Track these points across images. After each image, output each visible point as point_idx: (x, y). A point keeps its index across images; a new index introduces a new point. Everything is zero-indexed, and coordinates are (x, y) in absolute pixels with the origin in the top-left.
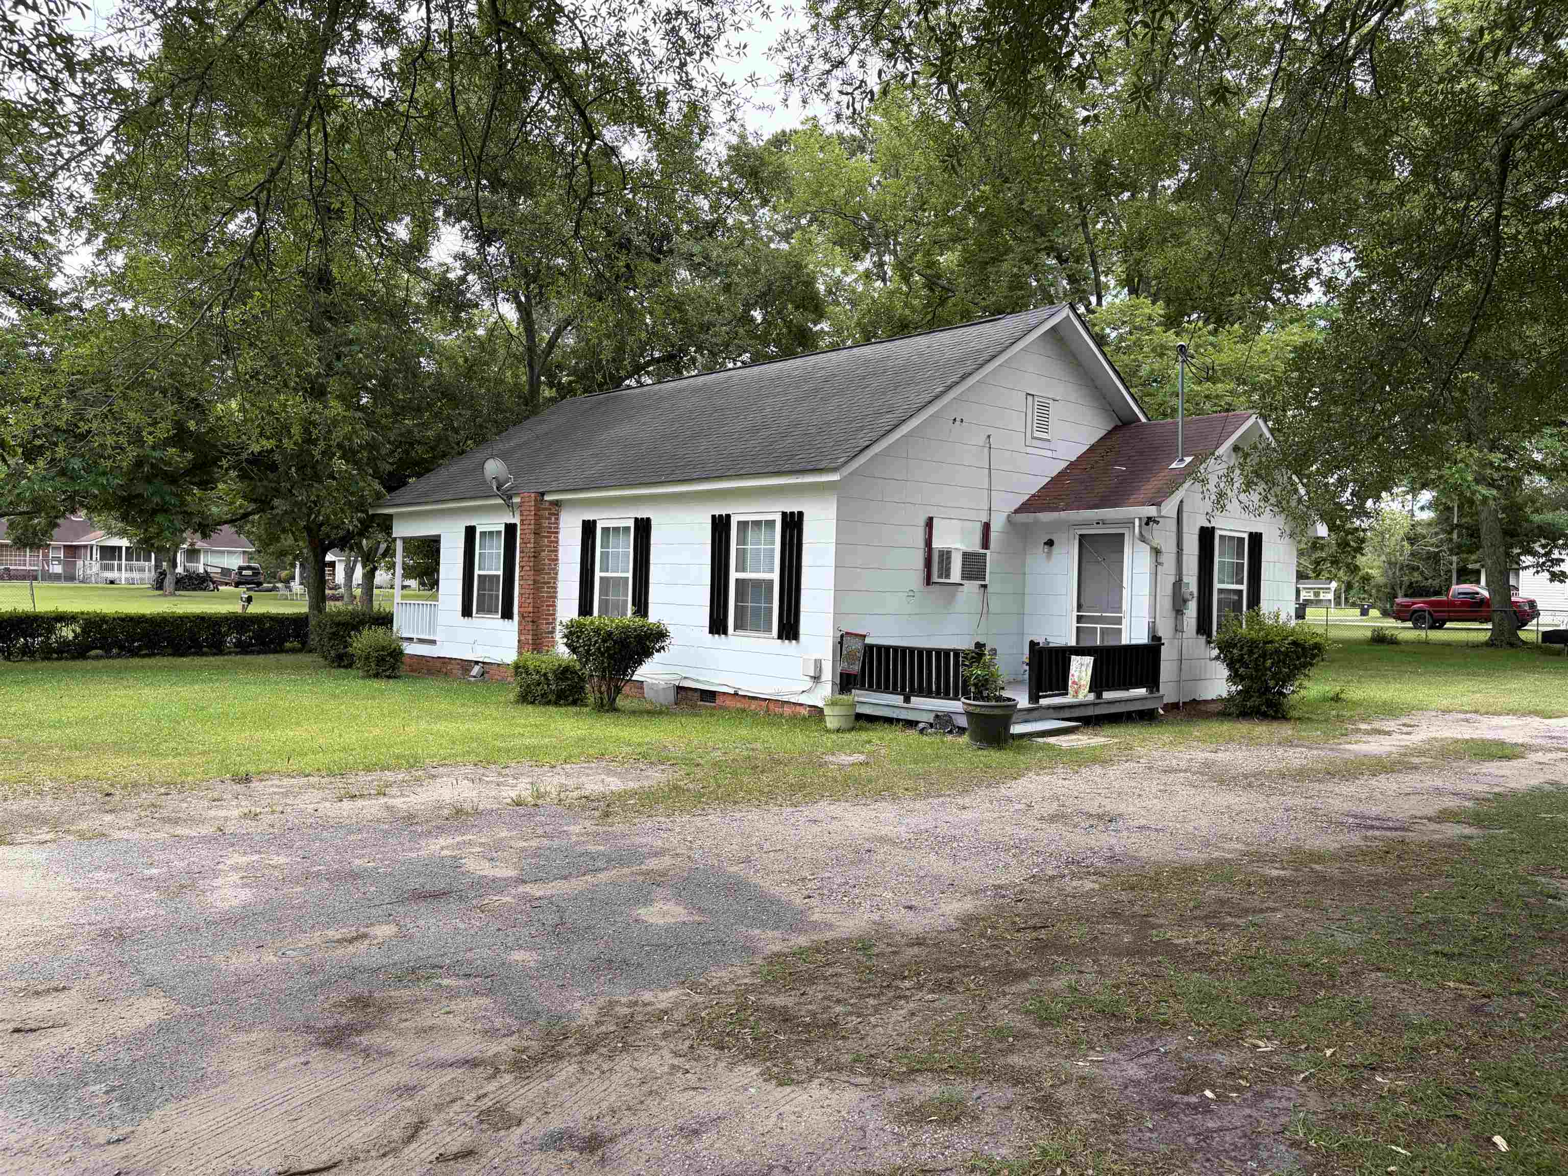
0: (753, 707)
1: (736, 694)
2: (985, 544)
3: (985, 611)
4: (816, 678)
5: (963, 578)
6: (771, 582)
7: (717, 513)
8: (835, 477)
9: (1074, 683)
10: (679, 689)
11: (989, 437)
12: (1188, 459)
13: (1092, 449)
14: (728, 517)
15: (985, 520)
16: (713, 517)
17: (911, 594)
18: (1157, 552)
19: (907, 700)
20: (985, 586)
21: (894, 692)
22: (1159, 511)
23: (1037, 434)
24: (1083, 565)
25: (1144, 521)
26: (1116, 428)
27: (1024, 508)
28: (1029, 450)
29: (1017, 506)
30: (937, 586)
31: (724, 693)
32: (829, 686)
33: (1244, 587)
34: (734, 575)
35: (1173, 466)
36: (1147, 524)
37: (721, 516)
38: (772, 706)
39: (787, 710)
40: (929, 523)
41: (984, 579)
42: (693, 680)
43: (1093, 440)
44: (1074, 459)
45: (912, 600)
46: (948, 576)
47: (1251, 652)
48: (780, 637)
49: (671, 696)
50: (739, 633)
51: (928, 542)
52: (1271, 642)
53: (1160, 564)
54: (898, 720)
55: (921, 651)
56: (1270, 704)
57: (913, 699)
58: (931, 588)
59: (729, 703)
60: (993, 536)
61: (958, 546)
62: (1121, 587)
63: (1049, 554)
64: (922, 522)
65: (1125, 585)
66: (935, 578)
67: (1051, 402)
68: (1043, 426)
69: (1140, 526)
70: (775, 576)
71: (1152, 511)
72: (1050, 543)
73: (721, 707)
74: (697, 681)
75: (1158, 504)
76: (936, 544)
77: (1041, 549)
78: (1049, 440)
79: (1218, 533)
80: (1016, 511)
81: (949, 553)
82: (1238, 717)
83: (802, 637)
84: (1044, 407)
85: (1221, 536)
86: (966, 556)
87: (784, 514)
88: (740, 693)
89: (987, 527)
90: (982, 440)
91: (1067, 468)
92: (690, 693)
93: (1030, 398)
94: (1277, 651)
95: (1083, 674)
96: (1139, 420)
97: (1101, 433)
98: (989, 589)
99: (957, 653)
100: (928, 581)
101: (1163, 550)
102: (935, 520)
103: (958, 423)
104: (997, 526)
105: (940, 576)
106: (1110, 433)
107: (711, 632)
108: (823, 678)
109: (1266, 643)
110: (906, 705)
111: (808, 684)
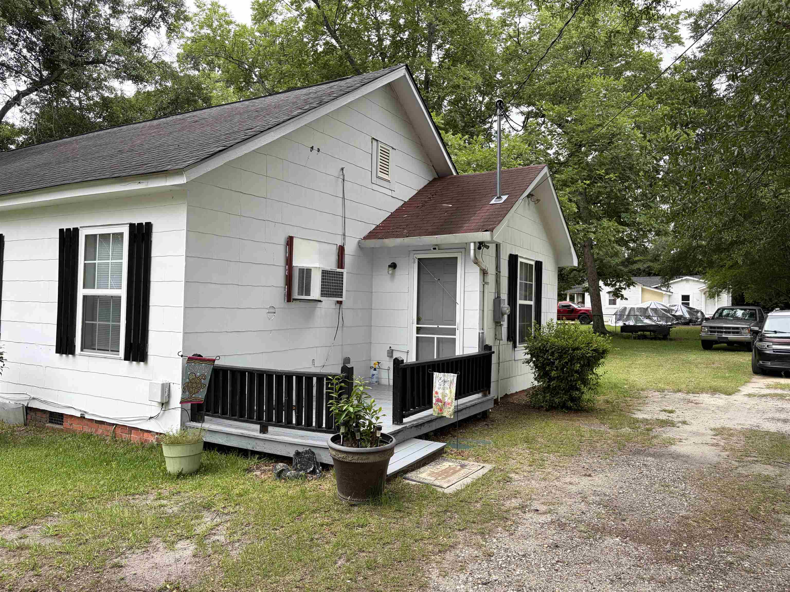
0: (100, 431)
1: (82, 417)
2: (341, 264)
3: (340, 325)
4: (165, 404)
5: (323, 295)
6: (118, 299)
7: (65, 227)
8: (181, 180)
9: (438, 400)
10: (28, 410)
11: (342, 169)
12: (504, 197)
13: (420, 193)
14: (76, 230)
15: (340, 243)
16: (61, 231)
17: (272, 310)
18: (484, 273)
19: (264, 430)
20: (340, 303)
21: (250, 420)
22: (492, 236)
23: (380, 175)
24: (421, 283)
25: (478, 245)
26: (435, 180)
27: (372, 235)
28: (375, 187)
29: (366, 233)
30: (298, 302)
31: (72, 416)
32: (178, 413)
33: (532, 303)
34: (81, 292)
35: (493, 202)
36: (479, 248)
37: (68, 230)
38: (119, 431)
39: (135, 437)
40: (290, 242)
41: (341, 296)
42: (41, 401)
43: (419, 188)
44: (406, 200)
45: (273, 317)
46: (308, 293)
47: (560, 358)
48: (127, 358)
49: (21, 418)
50: (87, 352)
51: (289, 260)
52: (578, 349)
53: (487, 283)
54: (254, 453)
55: (279, 376)
56: (573, 399)
57: (270, 429)
58: (293, 304)
59: (76, 426)
60: (348, 259)
61: (317, 265)
62: (455, 303)
63: (393, 275)
64: (282, 241)
65: (458, 301)
66: (296, 295)
67: (390, 149)
68: (385, 169)
69: (475, 250)
70: (122, 293)
71: (485, 236)
72: (393, 266)
73: (67, 431)
74: (45, 402)
75: (492, 230)
76: (296, 263)
77: (385, 271)
78: (389, 181)
79: (520, 260)
80: (365, 238)
81: (309, 271)
82: (547, 410)
83: (151, 358)
84: (385, 153)
85: (521, 263)
86: (325, 274)
87: (132, 226)
88: (87, 416)
89: (341, 250)
90: (336, 172)
91: (402, 206)
92: (39, 414)
93: (375, 143)
94: (583, 357)
95: (447, 392)
96: (452, 174)
97: (426, 182)
98: (344, 306)
99: (320, 378)
100: (289, 298)
101: (489, 272)
102: (295, 240)
103: (315, 151)
104: (350, 250)
105: (301, 293)
106: (430, 184)
107: (57, 352)
108: (172, 405)
109: (574, 350)
110: (262, 436)
111: (155, 410)
